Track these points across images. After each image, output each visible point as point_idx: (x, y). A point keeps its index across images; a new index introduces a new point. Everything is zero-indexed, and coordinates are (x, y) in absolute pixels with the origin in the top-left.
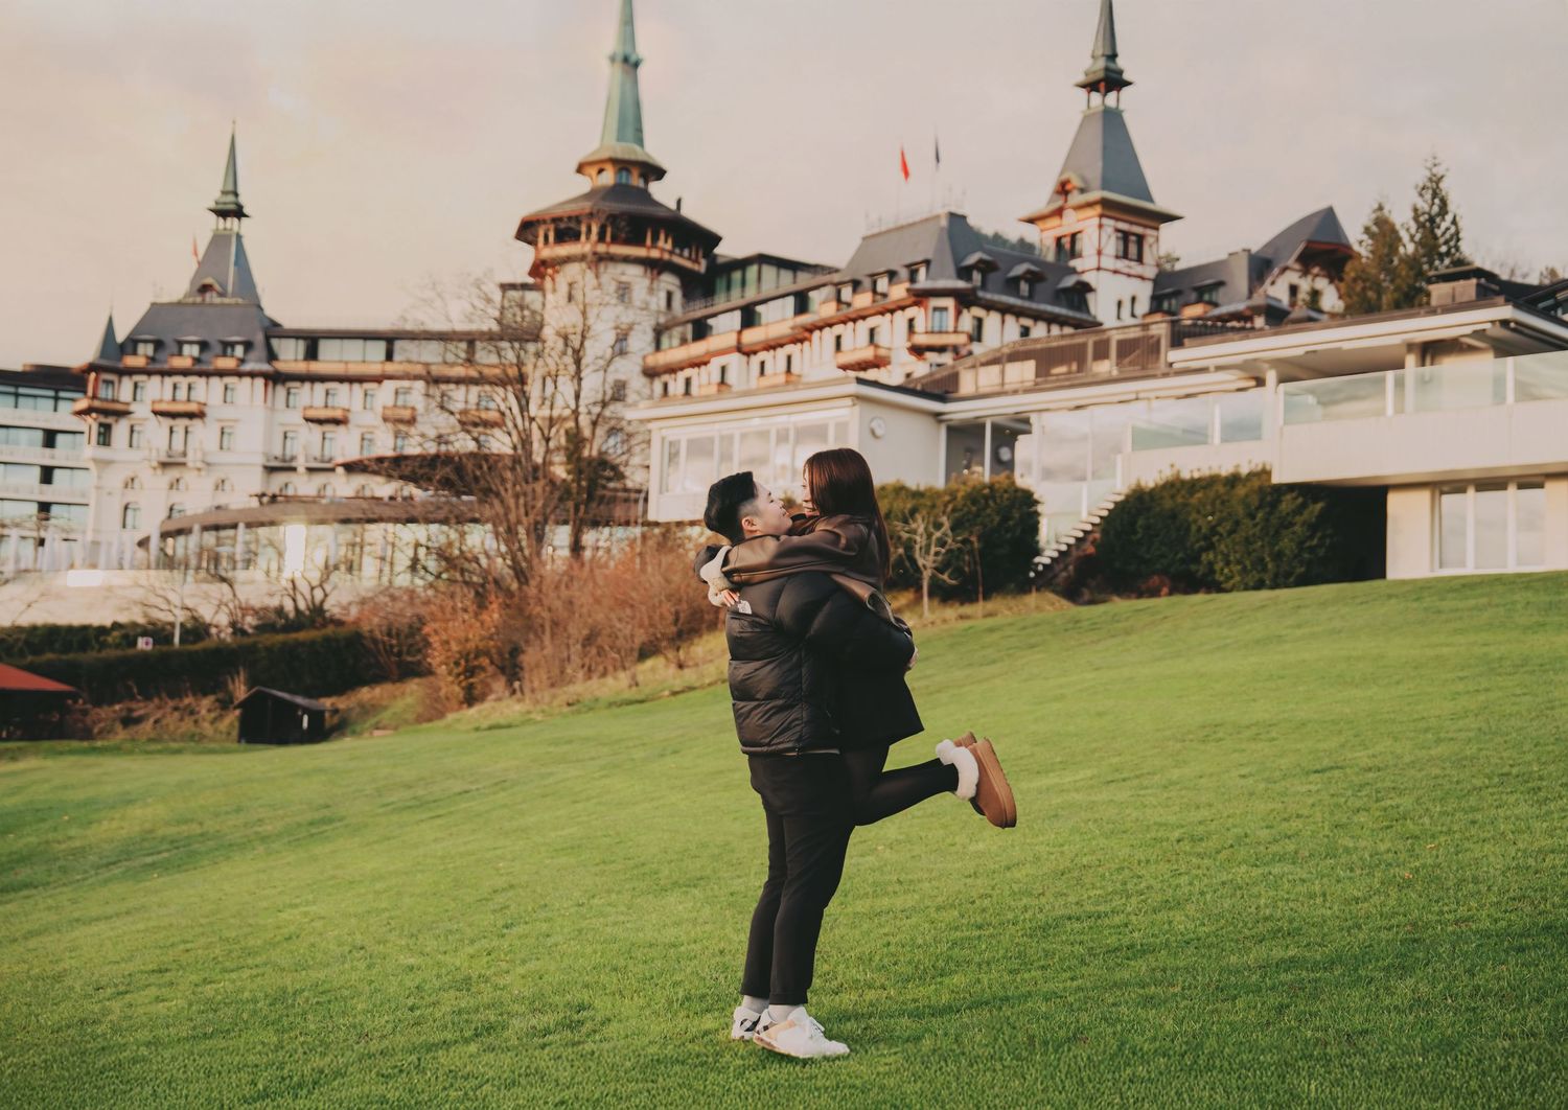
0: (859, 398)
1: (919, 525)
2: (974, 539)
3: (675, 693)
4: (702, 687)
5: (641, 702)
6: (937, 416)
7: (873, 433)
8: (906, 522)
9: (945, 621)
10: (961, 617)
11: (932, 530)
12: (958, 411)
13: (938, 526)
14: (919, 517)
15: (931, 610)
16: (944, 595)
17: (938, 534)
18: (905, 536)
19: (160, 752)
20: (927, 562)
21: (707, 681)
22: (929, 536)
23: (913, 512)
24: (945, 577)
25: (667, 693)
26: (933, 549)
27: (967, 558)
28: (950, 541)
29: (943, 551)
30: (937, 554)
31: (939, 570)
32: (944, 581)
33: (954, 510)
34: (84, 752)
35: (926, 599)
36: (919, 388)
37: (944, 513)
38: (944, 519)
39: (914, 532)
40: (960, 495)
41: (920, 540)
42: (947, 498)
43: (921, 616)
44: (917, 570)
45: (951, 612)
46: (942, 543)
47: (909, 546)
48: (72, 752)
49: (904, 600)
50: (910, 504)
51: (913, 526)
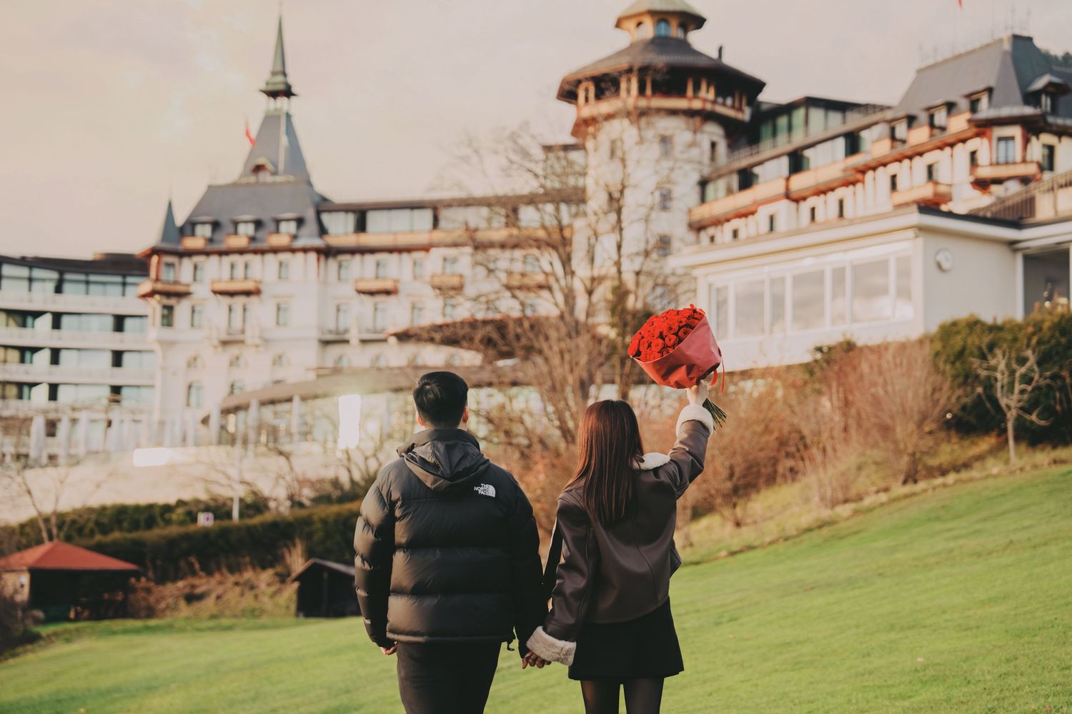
0: (922, 229)
1: (999, 361)
2: (1065, 373)
3: (733, 554)
4: (762, 546)
5: (697, 563)
6: (1012, 245)
7: (939, 266)
8: (983, 357)
9: (1035, 467)
10: (1055, 462)
11: (1015, 366)
12: (1035, 237)
13: (1022, 361)
14: (998, 352)
15: (1020, 456)
16: (1032, 437)
17: (1023, 370)
18: (983, 373)
19: (212, 629)
20: (1011, 402)
21: (768, 539)
22: (1012, 373)
23: (991, 347)
24: (1034, 417)
25: (724, 553)
26: (1017, 387)
27: (1058, 395)
28: (1036, 377)
29: (1029, 388)
30: (1022, 392)
31: (1027, 409)
32: (1032, 422)
33: (1039, 343)
34: (137, 631)
35: (1011, 442)
36: (989, 215)
37: (1028, 346)
38: (1029, 353)
39: (994, 369)
40: (1046, 325)
41: (1001, 378)
42: (1030, 329)
43: (1007, 462)
44: (1000, 411)
45: (1043, 457)
46: (1027, 379)
47: (989, 384)
48: (125, 632)
49: (986, 444)
50: (987, 339)
51: (993, 362)
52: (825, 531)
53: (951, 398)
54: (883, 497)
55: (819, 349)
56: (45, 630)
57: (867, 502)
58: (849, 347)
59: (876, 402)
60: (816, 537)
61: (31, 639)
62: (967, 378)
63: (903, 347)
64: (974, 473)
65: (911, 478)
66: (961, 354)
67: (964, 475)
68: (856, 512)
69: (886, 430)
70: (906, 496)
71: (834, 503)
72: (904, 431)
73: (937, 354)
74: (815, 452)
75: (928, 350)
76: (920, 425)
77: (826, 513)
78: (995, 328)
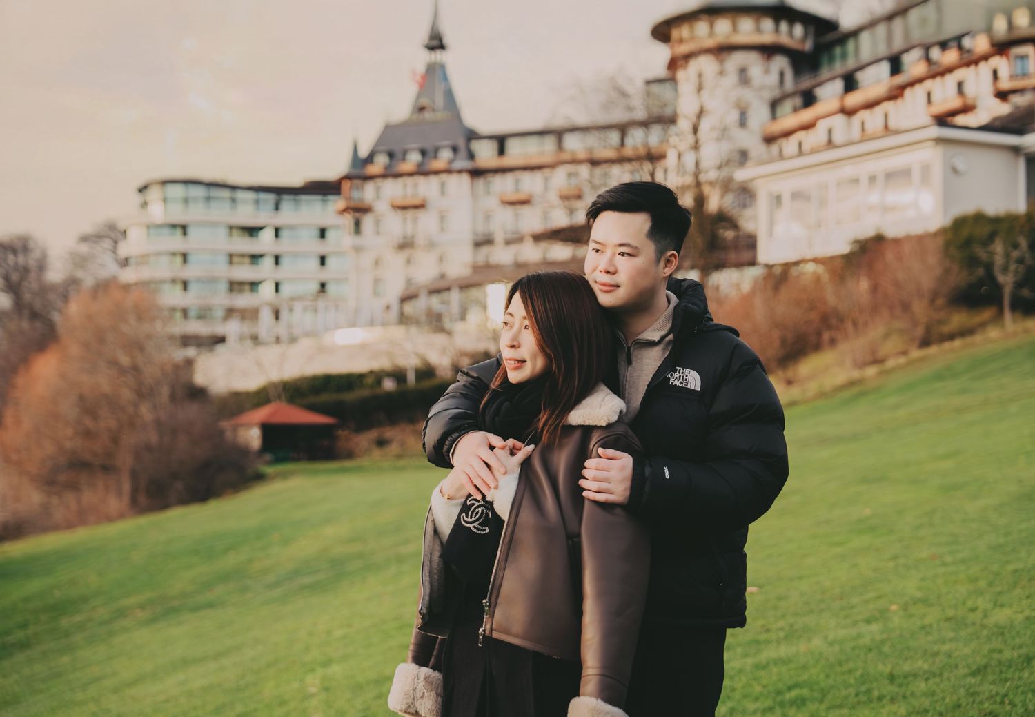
0: (940, 141)
1: (998, 247)
6: (1016, 150)
7: (955, 171)
8: (985, 244)
9: (1026, 331)
11: (1010, 250)
13: (1016, 246)
14: (997, 239)
15: (1014, 321)
16: (1025, 308)
17: (1015, 254)
18: (983, 255)
20: (1006, 280)
21: (810, 395)
22: (1007, 255)
23: (991, 237)
24: (1026, 291)
26: (1013, 267)
29: (1021, 268)
30: (1016, 271)
31: (1019, 285)
32: (1025, 295)
35: (1008, 315)
36: (997, 124)
37: (1021, 233)
38: (1022, 240)
39: (992, 254)
41: (999, 260)
42: (1026, 221)
43: (1003, 326)
44: (998, 288)
46: (1020, 261)
47: (989, 267)
49: (987, 314)
50: (987, 230)
51: (992, 247)
52: (855, 390)
53: (959, 277)
54: (902, 360)
55: (856, 242)
56: (269, 470)
57: (890, 363)
58: (879, 239)
59: (897, 284)
60: (847, 394)
61: (259, 478)
62: (972, 262)
63: (920, 239)
64: (978, 338)
65: (925, 343)
66: (968, 243)
67: (969, 340)
68: (881, 373)
69: (906, 307)
70: (923, 359)
71: (863, 365)
72: (920, 308)
73: (947, 245)
74: (849, 326)
75: (940, 241)
76: (932, 301)
77: (856, 374)
78: (996, 220)
